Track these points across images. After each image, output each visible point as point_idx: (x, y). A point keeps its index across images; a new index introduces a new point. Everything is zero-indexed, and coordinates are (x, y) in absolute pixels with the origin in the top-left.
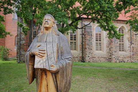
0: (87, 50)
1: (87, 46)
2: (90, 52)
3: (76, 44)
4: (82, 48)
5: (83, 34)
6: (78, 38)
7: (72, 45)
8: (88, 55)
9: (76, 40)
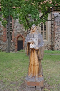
0: (56, 39)
1: (56, 35)
2: (59, 41)
3: (46, 34)
4: (52, 37)
5: (52, 24)
6: (47, 28)
7: (43, 35)
8: (57, 44)
9: (46, 30)
